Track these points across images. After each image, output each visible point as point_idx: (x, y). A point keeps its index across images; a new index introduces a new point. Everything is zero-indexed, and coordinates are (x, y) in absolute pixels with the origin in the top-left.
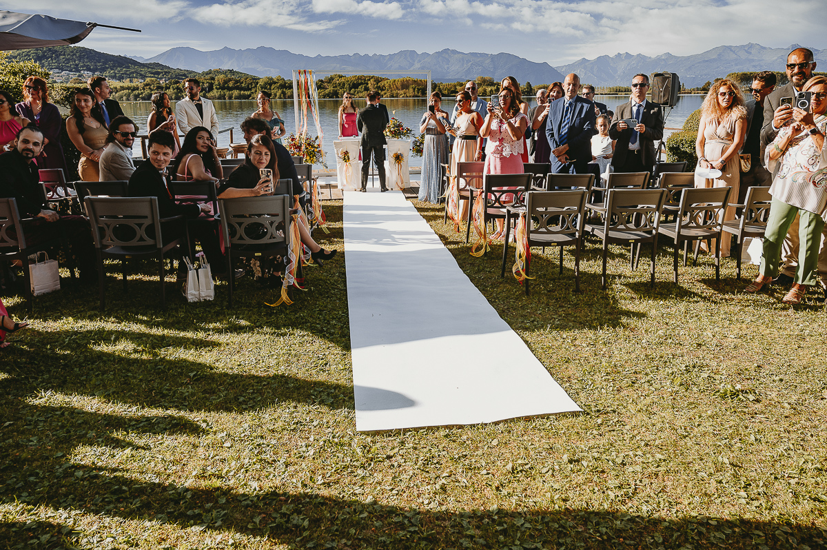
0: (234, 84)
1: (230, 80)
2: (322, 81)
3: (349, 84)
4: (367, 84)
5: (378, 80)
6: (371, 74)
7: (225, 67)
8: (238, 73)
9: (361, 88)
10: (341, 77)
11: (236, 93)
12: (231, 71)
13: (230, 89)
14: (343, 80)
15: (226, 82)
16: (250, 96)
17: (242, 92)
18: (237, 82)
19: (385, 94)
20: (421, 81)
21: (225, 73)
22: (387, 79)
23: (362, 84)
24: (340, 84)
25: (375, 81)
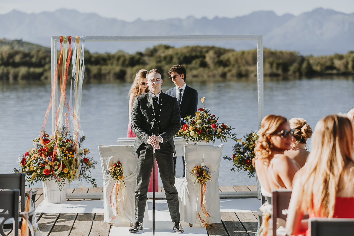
0: (22, 58)
1: (17, 53)
2: (141, 54)
3: (179, 58)
4: (204, 57)
5: (219, 52)
6: (210, 43)
7: (12, 36)
8: (28, 44)
9: (195, 63)
10: (167, 47)
11: (23, 70)
12: (20, 42)
13: (16, 65)
14: (170, 52)
15: (11, 56)
16: (41, 74)
17: (32, 70)
18: (26, 55)
19: (230, 71)
20: (281, 53)
21: (11, 43)
22: (233, 51)
23: (196, 57)
24: (165, 58)
25: (216, 53)
